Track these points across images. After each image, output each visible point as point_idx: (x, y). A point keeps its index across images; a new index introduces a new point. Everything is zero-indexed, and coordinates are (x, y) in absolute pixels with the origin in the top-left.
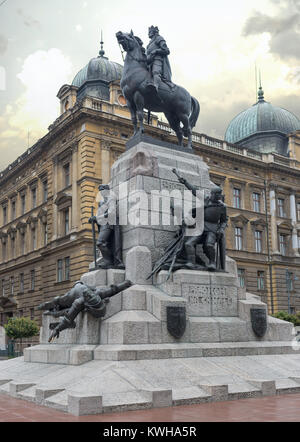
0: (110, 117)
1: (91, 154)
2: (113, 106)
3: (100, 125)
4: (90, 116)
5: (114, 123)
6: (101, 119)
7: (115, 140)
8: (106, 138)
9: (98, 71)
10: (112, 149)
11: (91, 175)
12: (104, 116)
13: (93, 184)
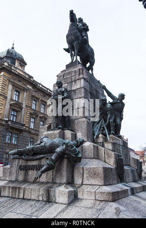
0: (15, 72)
1: (4, 85)
2: (16, 68)
3: (10, 74)
4: (7, 69)
5: (16, 75)
6: (11, 72)
7: (15, 82)
8: (12, 80)
9: (11, 53)
10: (13, 86)
11: (3, 94)
12: (13, 71)
13: (3, 98)
